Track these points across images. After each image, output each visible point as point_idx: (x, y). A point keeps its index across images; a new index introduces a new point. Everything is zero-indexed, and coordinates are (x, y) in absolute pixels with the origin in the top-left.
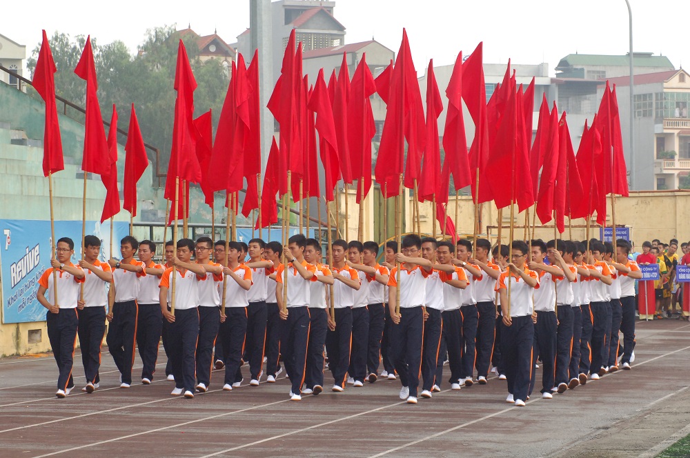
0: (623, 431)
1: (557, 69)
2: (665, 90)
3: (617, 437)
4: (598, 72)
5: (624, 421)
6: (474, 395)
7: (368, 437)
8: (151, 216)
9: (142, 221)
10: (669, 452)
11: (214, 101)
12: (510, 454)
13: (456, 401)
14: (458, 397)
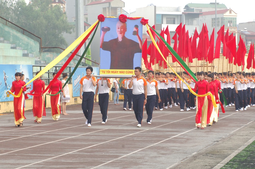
0: (224, 142)
1: (184, 9)
2: (224, 17)
3: (222, 145)
4: (199, 10)
5: (223, 139)
6: (166, 129)
7: (130, 145)
8: (39, 63)
9: (35, 64)
10: (245, 150)
11: (58, 21)
12: (184, 151)
13: (159, 131)
14: (160, 130)
